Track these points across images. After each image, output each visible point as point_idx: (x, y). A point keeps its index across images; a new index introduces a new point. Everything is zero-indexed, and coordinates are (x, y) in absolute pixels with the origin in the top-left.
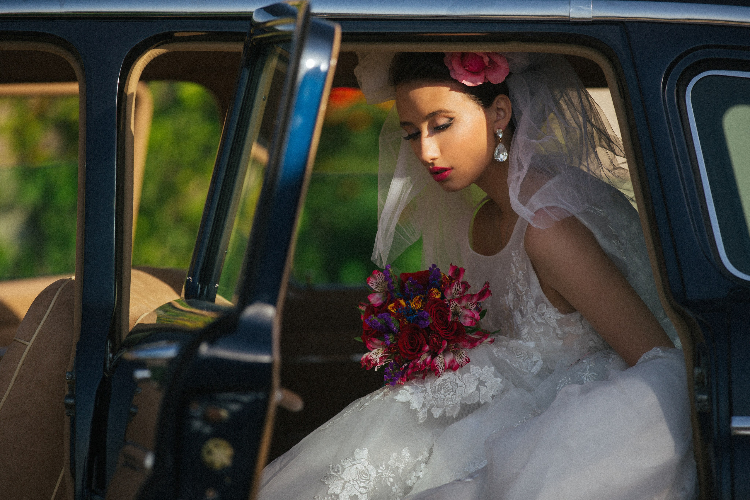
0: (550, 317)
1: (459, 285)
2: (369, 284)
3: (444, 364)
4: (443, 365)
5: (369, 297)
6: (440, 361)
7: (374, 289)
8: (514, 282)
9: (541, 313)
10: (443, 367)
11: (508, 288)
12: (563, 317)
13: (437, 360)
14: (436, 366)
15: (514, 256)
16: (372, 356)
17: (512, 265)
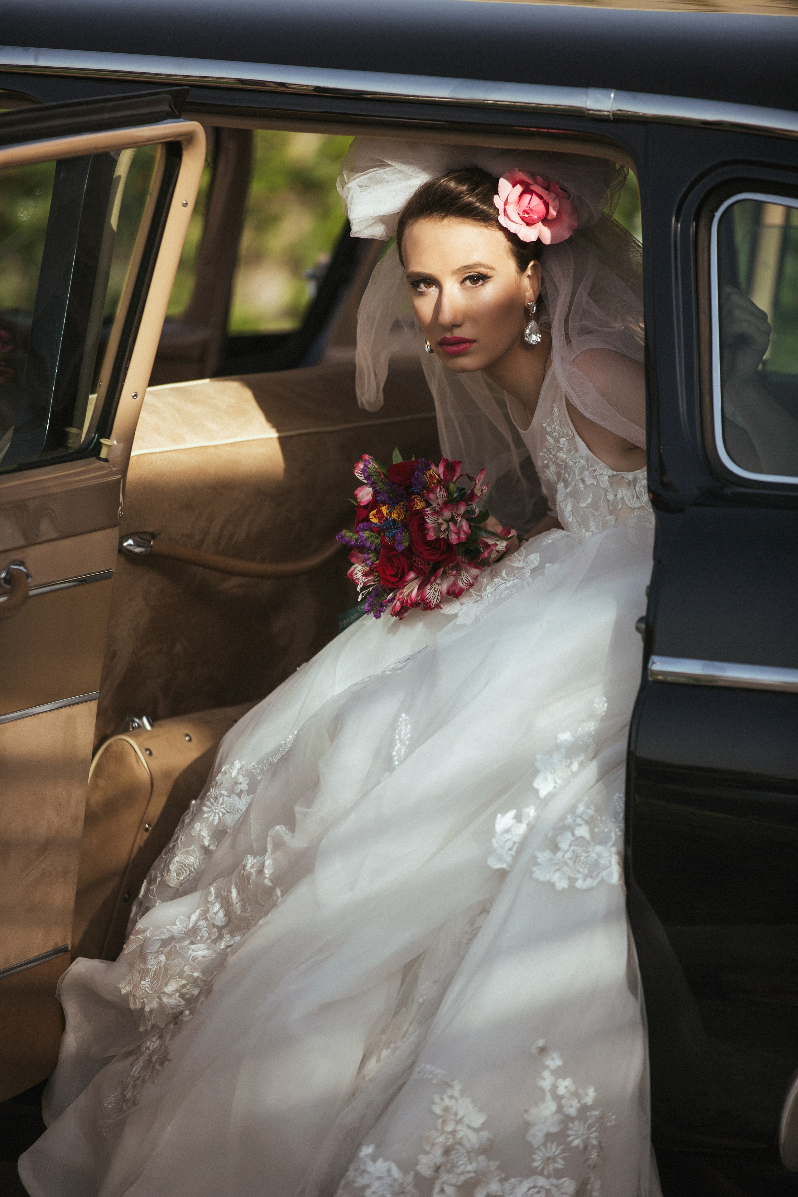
0: (602, 474)
1: (442, 490)
2: (356, 474)
3: (440, 592)
4: (438, 594)
5: (356, 492)
6: (432, 593)
7: (362, 481)
8: (553, 453)
9: (593, 470)
10: (438, 597)
11: (546, 462)
12: (615, 474)
13: (428, 591)
14: (427, 599)
15: (546, 427)
16: (357, 574)
17: (548, 437)
